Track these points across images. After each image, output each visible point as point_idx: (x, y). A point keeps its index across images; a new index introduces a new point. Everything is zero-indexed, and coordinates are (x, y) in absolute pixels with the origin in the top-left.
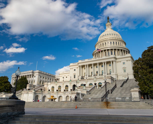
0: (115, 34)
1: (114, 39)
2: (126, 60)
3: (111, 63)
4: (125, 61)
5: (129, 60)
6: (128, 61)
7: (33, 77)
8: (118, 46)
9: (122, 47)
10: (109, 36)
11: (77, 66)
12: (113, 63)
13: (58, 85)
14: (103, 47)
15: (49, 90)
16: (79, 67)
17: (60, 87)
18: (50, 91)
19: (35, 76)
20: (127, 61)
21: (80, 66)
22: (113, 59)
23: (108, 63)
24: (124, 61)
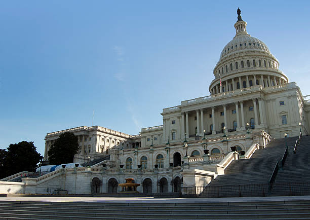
1: (253, 54)
2: (287, 95)
4: (285, 99)
6: (292, 97)
7: (86, 139)
8: (264, 69)
10: (244, 49)
11: (179, 114)
12: (257, 103)
13: (140, 155)
14: (232, 73)
15: (122, 166)
16: (183, 116)
17: (144, 158)
18: (124, 167)
19: (90, 138)
21: (185, 114)
22: (258, 96)
23: (247, 103)
24: (281, 99)
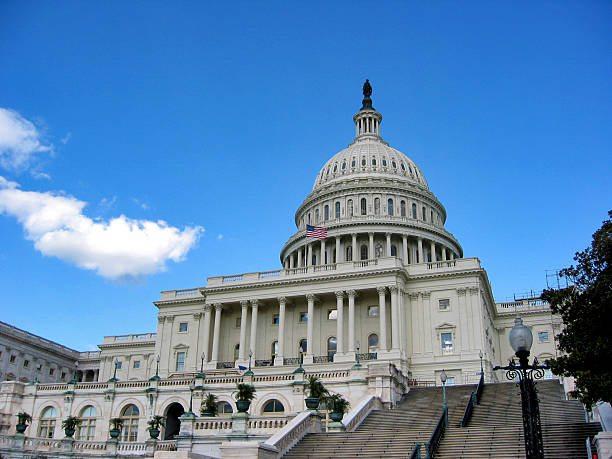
0: (398, 166)
1: (390, 185)
2: (458, 287)
3: (382, 298)
4: (451, 295)
5: (473, 290)
6: (468, 292)
8: (410, 223)
9: (432, 228)
10: (369, 172)
11: (198, 309)
12: (388, 298)
13: (79, 403)
14: (338, 223)
16: (208, 314)
20: (461, 292)
21: (213, 309)
22: (391, 282)
23: (366, 298)
24: (443, 295)
